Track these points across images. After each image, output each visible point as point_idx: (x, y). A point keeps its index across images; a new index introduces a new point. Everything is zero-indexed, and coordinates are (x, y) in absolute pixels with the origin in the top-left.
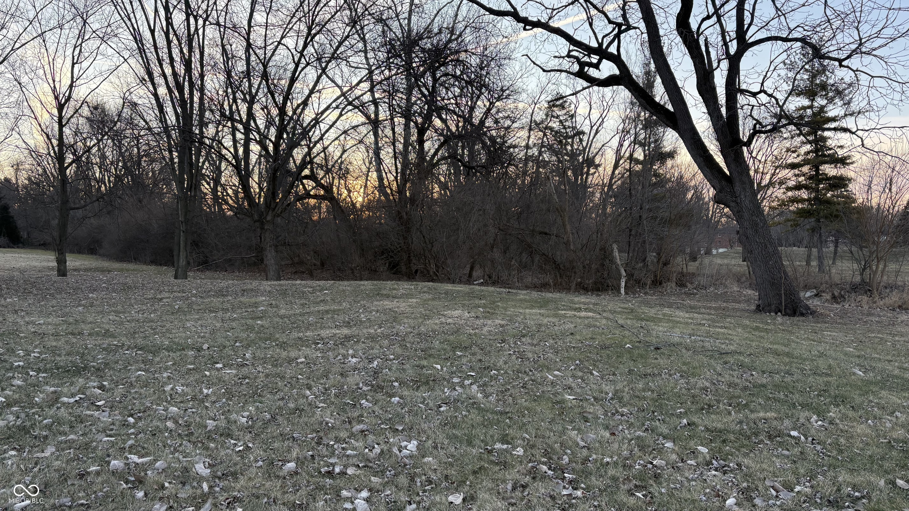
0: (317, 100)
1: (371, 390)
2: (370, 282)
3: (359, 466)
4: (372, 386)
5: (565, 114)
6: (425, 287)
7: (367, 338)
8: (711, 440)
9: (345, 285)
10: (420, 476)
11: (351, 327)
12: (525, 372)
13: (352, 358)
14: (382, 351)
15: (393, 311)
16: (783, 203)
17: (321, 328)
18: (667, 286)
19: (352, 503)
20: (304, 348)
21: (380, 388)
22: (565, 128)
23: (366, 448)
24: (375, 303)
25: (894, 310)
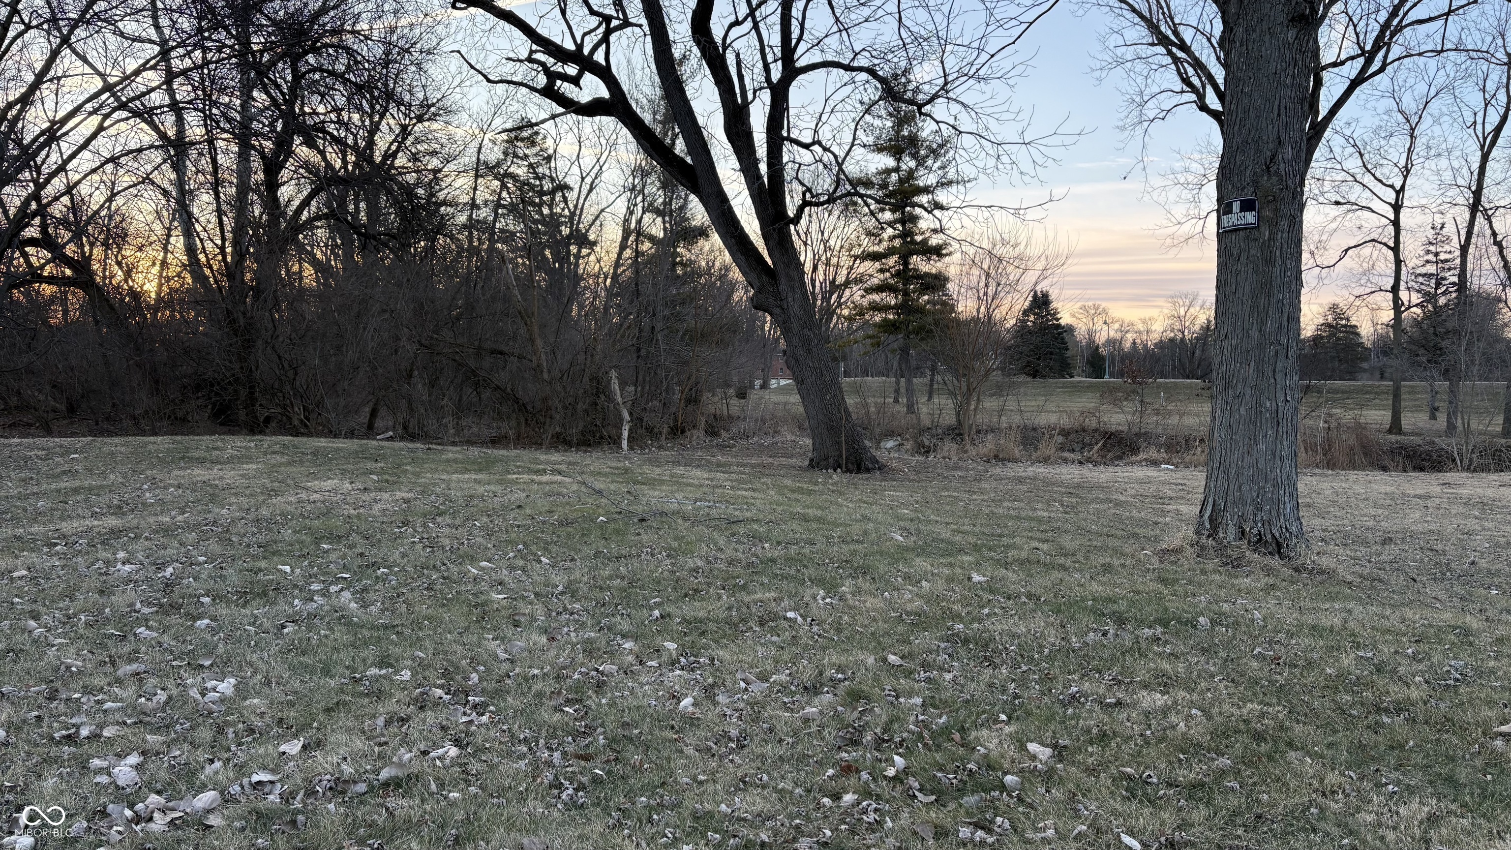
0: (53, 96)
1: (157, 612)
2: (167, 438)
3: (125, 723)
4: (161, 606)
5: (536, 155)
6: (276, 444)
7: (156, 532)
8: (685, 633)
9: (117, 444)
10: (233, 724)
11: (124, 514)
12: (434, 566)
13: (124, 564)
14: (183, 550)
15: (211, 485)
16: (861, 311)
17: (62, 519)
18: (692, 436)
19: (109, 774)
20: (25, 553)
21: (175, 607)
22: (537, 177)
23: (141, 696)
24: (176, 472)
25: (988, 461)
